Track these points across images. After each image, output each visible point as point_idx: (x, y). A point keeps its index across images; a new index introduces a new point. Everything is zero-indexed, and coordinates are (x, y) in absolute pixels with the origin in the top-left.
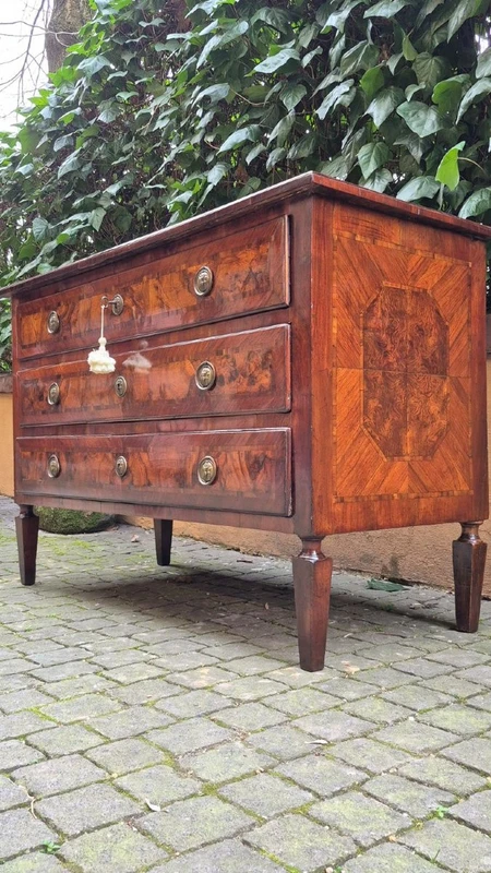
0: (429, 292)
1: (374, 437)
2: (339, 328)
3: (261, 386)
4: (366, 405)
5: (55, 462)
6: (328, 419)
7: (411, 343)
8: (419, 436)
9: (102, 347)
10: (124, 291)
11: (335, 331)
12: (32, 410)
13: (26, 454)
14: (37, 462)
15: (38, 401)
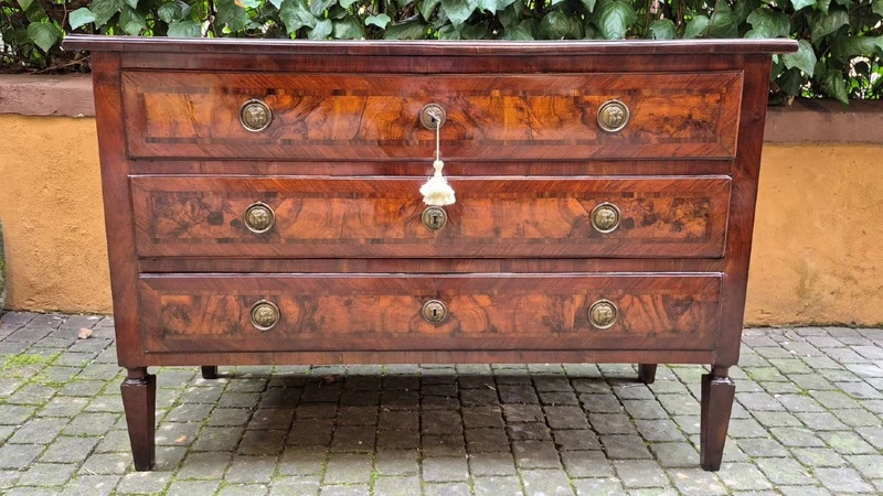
5: (268, 310)
9: (439, 173)
12: (185, 235)
13: (175, 298)
14: (210, 309)
15: (206, 224)
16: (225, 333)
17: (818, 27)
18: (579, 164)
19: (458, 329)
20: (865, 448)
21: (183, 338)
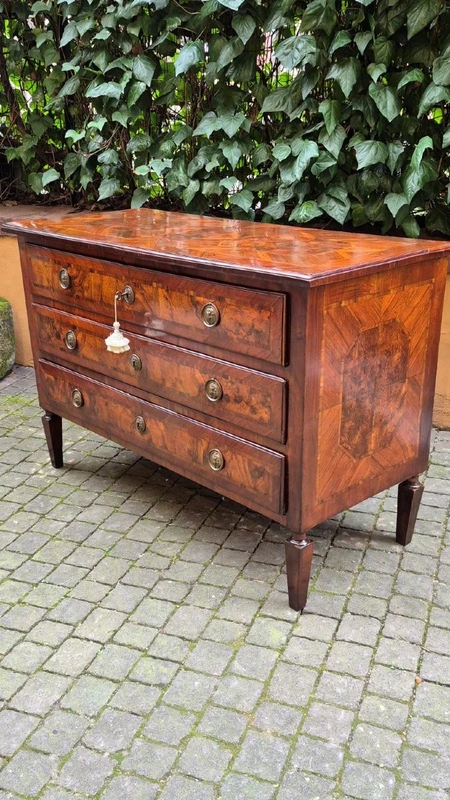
0: (398, 320)
1: (347, 449)
2: (325, 381)
3: (261, 418)
4: (343, 427)
5: (78, 395)
6: (314, 452)
7: (380, 366)
8: (380, 434)
9: (116, 331)
10: (136, 286)
11: (322, 385)
12: (51, 342)
13: (49, 376)
14: (60, 387)
15: (55, 338)
16: (66, 403)
19: (151, 440)
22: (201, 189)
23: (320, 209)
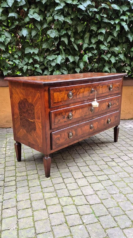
3: (117, 105)
5: (70, 134)
9: (95, 101)
10: (95, 88)
12: (59, 122)
13: (58, 136)
14: (63, 137)
15: (62, 119)
16: (65, 141)
17: (116, 66)
18: (106, 96)
19: (94, 129)
20: (126, 138)
21: (59, 144)
22: (28, 68)
23: (61, 72)
